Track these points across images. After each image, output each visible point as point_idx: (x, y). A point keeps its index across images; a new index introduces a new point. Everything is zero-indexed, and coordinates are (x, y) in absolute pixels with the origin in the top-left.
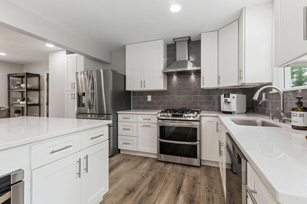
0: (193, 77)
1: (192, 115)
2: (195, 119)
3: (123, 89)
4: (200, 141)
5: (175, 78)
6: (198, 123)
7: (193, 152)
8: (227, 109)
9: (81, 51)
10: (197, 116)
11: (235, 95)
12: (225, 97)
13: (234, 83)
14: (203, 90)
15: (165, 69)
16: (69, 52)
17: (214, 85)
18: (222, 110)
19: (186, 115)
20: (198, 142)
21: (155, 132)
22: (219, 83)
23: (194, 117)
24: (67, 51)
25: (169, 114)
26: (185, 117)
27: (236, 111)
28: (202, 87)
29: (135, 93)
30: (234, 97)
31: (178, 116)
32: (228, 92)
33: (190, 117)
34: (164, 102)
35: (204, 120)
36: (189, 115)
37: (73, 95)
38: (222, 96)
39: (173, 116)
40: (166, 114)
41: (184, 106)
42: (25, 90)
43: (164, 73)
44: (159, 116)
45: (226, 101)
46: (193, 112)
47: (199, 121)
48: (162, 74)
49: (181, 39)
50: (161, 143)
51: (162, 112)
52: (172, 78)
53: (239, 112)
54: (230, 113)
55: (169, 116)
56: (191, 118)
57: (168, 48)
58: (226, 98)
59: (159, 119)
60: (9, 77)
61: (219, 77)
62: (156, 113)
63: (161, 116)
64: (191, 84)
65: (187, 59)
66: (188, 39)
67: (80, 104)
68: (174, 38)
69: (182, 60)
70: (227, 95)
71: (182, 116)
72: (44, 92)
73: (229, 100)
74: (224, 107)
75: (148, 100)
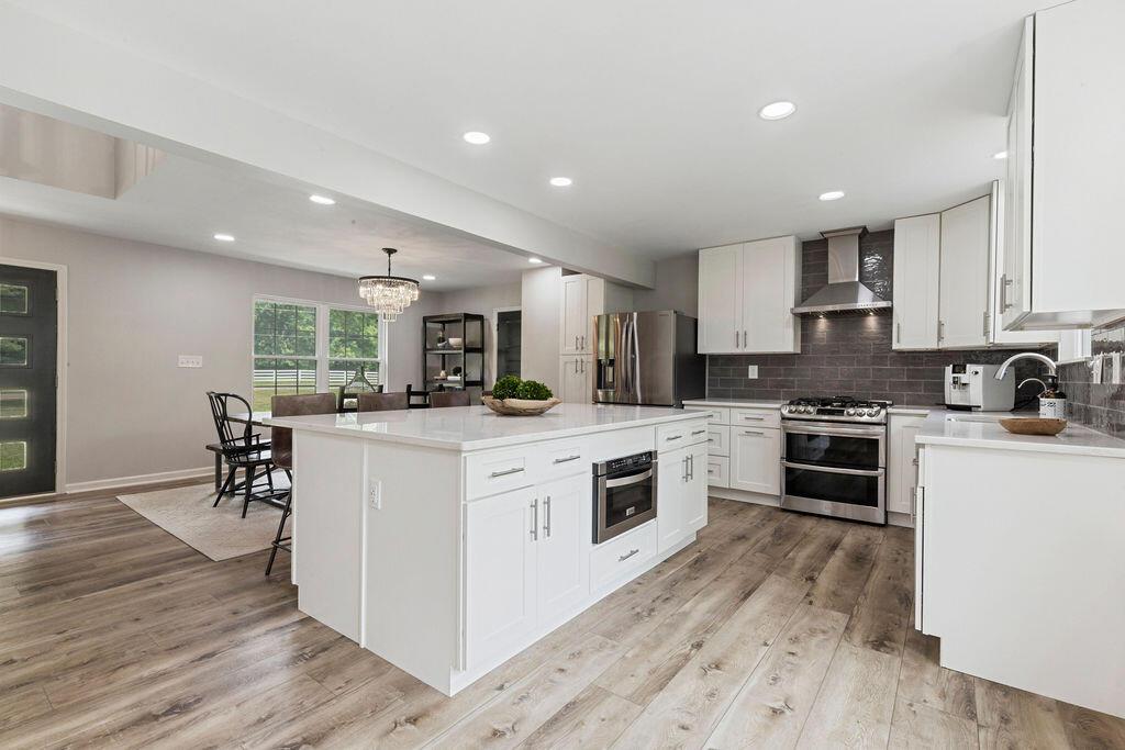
0: (872, 322)
1: (866, 410)
2: (874, 419)
3: (691, 351)
4: (886, 469)
5: (822, 324)
6: (881, 430)
7: (867, 493)
8: (961, 400)
9: (595, 269)
10: (878, 413)
11: (980, 368)
12: (954, 372)
14: (900, 352)
15: (797, 305)
16: (567, 272)
18: (947, 402)
19: (852, 411)
20: (881, 471)
21: (774, 445)
22: (940, 338)
23: (870, 415)
24: (563, 269)
25: (810, 409)
26: (849, 414)
27: (980, 404)
28: (895, 346)
29: (715, 358)
30: (977, 373)
31: (831, 413)
32: (961, 359)
33: (861, 415)
34: (793, 382)
35: (896, 422)
36: (860, 410)
37: (579, 363)
38: (949, 369)
39: (820, 412)
40: (802, 408)
41: (846, 393)
42: (462, 351)
43: (795, 315)
44: (785, 412)
45: (956, 382)
46: (869, 405)
47: (885, 425)
48: (789, 317)
49: (842, 234)
50: (789, 471)
51: (791, 403)
52: (814, 323)
53: (990, 407)
54: (968, 409)
55: (809, 413)
56: (865, 418)
57: (803, 249)
58: (955, 375)
59: (784, 418)
60: (425, 323)
61: (940, 325)
62: (778, 406)
63: (790, 412)
64: (867, 339)
65: (857, 279)
66: (860, 231)
67: (600, 382)
68: (823, 230)
69: (841, 281)
70: (960, 368)
71: (840, 413)
72: (491, 354)
73: (964, 378)
74: (953, 396)
75: (750, 377)
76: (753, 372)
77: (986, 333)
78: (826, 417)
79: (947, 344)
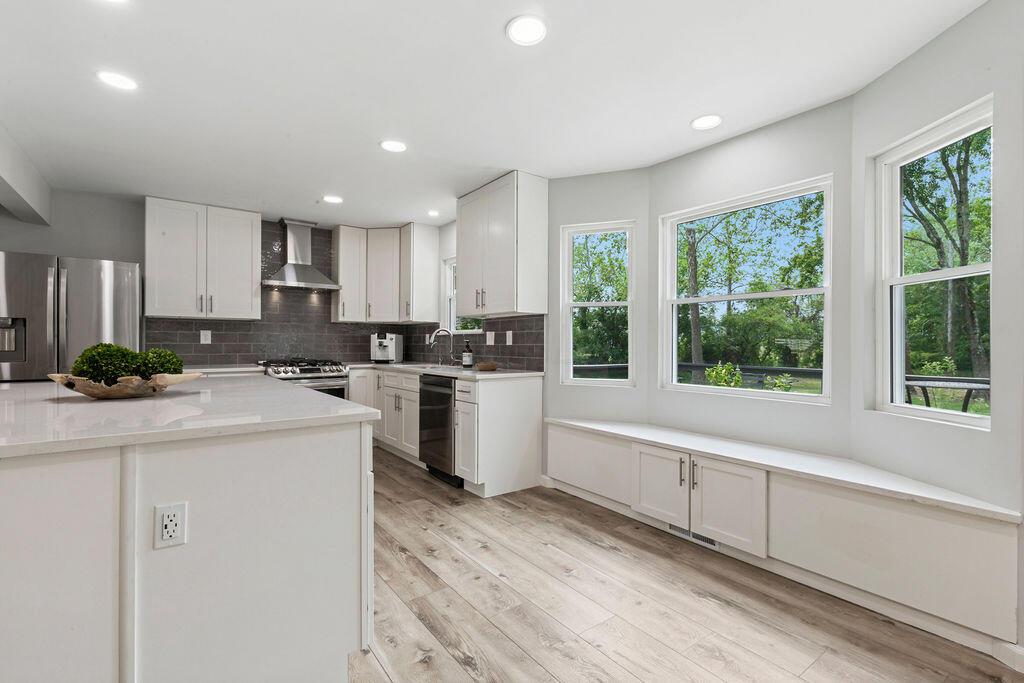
5: (276, 296)
8: (382, 356)
11: (393, 336)
12: (378, 338)
13: (393, 318)
17: (361, 319)
18: (372, 358)
22: (368, 315)
25: (296, 369)
26: (325, 371)
27: (394, 359)
28: (341, 319)
30: (392, 339)
31: (310, 371)
32: (383, 329)
35: (351, 374)
36: (333, 368)
38: (375, 336)
39: (302, 371)
45: (381, 344)
47: (348, 377)
48: (258, 288)
49: (300, 223)
52: (268, 295)
53: (397, 359)
54: (387, 362)
55: (293, 373)
58: (379, 340)
61: (368, 306)
65: (310, 263)
66: (313, 225)
68: (284, 217)
70: (382, 335)
71: (319, 370)
73: (385, 342)
74: (376, 353)
75: (202, 342)
76: (206, 338)
77: (408, 314)
78: (309, 375)
79: (374, 319)
